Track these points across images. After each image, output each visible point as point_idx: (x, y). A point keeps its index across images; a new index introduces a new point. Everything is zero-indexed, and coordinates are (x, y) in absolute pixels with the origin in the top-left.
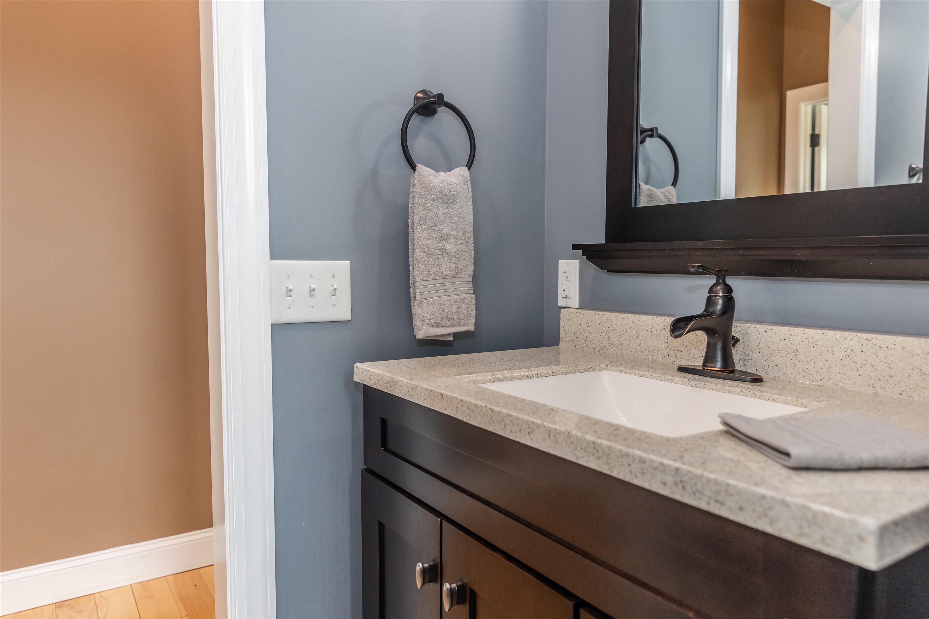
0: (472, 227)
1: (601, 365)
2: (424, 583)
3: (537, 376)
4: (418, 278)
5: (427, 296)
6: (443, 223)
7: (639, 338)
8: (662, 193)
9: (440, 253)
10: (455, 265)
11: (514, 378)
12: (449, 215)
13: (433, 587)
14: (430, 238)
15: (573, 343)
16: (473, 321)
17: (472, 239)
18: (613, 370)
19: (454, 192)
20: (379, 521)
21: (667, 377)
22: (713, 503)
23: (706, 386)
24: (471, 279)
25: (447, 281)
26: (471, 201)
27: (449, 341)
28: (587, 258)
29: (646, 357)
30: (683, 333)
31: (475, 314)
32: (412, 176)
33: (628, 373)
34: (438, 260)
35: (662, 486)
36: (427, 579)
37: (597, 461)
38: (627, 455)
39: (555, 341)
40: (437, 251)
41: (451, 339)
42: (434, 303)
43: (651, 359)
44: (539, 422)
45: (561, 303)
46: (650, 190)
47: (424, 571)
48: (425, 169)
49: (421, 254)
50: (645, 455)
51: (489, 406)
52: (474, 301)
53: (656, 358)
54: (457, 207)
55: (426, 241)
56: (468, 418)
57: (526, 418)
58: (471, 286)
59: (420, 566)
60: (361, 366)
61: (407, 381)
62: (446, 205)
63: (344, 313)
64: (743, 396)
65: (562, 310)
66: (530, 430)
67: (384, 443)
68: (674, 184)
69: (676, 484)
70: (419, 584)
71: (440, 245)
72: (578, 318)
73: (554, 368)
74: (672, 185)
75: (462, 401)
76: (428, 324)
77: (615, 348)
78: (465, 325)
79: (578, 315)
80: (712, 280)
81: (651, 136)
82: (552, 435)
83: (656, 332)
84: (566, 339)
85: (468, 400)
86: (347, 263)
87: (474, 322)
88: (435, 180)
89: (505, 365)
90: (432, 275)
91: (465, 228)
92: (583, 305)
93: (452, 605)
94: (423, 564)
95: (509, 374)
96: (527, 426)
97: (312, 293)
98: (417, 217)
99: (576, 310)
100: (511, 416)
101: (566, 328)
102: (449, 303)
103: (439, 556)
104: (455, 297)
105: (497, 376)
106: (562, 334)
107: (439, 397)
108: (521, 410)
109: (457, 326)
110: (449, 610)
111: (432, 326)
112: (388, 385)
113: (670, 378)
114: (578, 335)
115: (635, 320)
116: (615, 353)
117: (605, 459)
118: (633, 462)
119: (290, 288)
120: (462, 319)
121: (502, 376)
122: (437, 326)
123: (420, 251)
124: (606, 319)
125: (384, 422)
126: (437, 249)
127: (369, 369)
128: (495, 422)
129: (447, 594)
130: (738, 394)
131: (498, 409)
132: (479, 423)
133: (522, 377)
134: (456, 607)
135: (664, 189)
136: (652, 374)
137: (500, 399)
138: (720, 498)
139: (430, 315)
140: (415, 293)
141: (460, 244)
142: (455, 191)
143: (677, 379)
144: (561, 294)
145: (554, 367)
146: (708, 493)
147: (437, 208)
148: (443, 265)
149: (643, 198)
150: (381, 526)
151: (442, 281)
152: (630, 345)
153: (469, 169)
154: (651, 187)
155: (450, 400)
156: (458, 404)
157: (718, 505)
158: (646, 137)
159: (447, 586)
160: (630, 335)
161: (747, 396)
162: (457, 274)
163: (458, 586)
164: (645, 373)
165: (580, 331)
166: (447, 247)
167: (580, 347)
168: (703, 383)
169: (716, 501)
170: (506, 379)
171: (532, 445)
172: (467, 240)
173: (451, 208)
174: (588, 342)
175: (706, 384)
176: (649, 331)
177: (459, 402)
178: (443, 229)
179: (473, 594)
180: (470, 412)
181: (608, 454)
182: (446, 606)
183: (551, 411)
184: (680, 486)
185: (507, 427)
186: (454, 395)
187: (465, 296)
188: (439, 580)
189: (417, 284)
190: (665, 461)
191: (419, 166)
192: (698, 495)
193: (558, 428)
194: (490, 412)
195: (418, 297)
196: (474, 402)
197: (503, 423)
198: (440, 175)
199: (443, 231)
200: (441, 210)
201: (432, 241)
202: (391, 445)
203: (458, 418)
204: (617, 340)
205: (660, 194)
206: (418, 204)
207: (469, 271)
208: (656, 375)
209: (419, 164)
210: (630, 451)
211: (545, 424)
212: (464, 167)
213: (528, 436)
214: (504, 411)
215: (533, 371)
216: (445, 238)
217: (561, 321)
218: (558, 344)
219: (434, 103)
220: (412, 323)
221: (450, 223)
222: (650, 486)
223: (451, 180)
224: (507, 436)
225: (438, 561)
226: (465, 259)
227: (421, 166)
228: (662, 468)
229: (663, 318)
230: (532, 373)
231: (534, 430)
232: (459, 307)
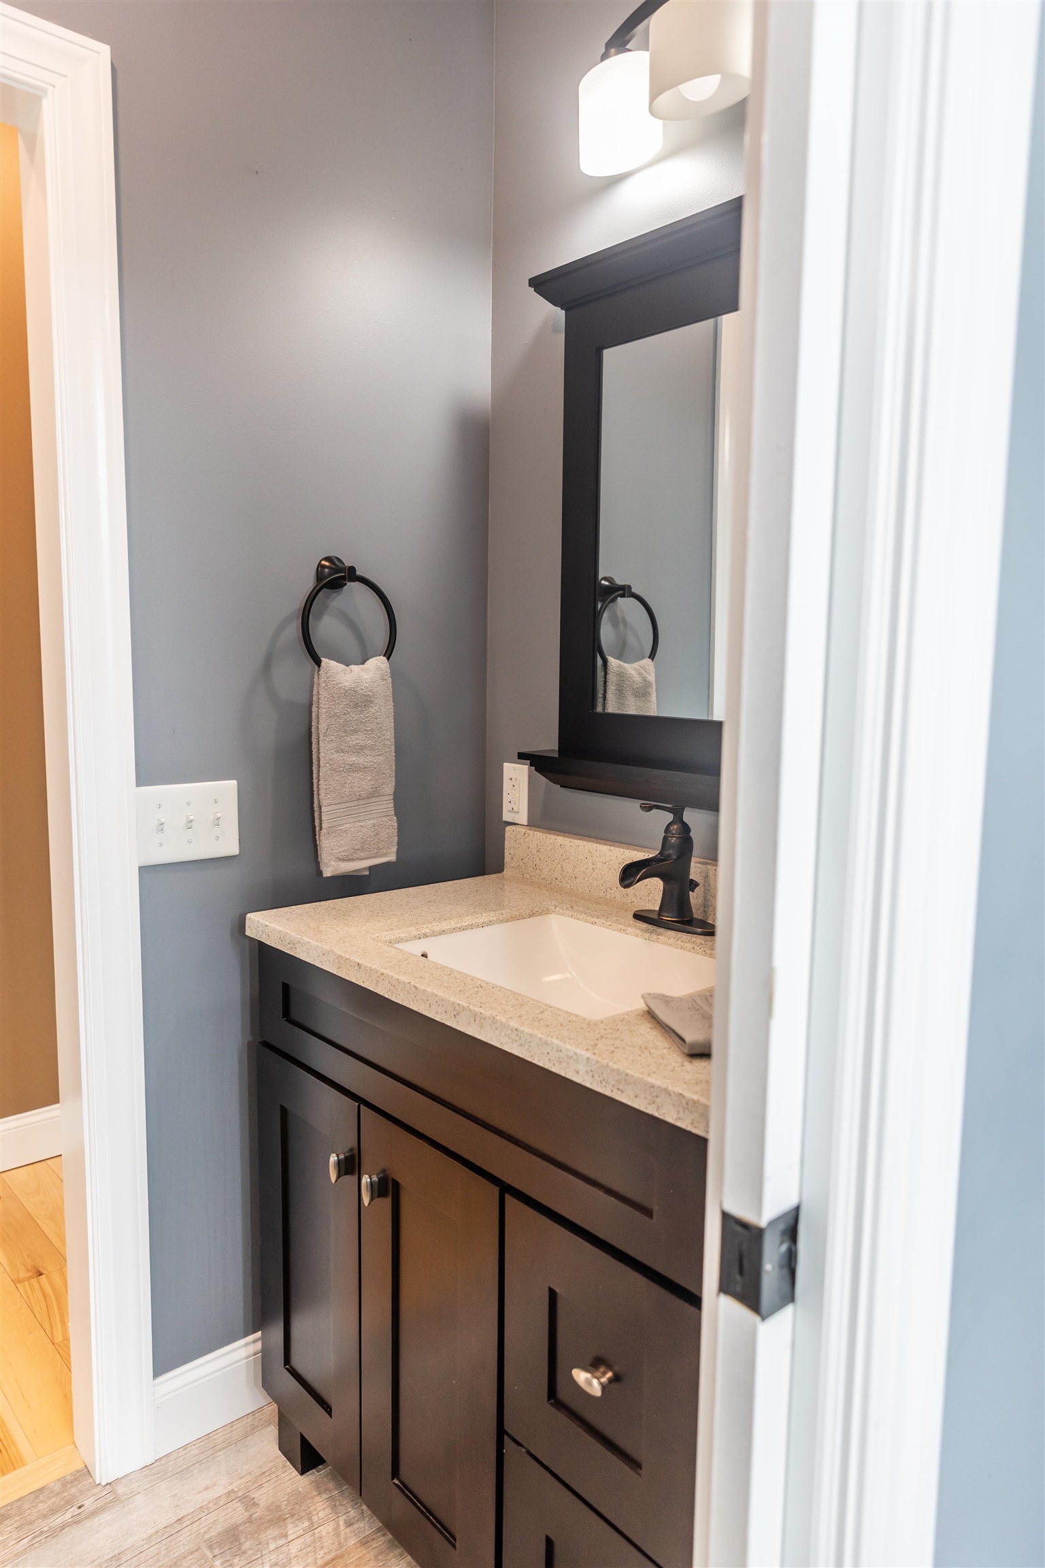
0: (393, 732)
1: (549, 908)
2: (339, 1176)
3: (472, 927)
4: (324, 802)
5: (336, 824)
6: (355, 732)
7: (595, 872)
8: (635, 669)
9: (354, 768)
10: (372, 782)
11: (443, 932)
12: (363, 721)
13: (350, 1179)
14: (339, 751)
15: (521, 870)
16: (394, 849)
17: (393, 747)
18: (562, 914)
19: (369, 693)
20: (281, 1105)
21: (620, 926)
22: (615, 1090)
23: (659, 940)
24: (392, 797)
25: (361, 802)
26: (392, 699)
27: (364, 875)
28: (536, 770)
29: (604, 894)
30: (633, 882)
31: (396, 840)
32: (316, 673)
33: (578, 919)
34: (351, 778)
35: (576, 1074)
36: (343, 1172)
37: (520, 1047)
38: (546, 1044)
39: (499, 868)
40: (348, 767)
41: (367, 873)
42: (345, 831)
43: (608, 897)
44: (465, 1005)
45: (507, 817)
46: (620, 666)
47: (339, 1162)
48: (333, 663)
49: (329, 772)
50: (561, 1044)
51: (412, 983)
52: (396, 824)
53: (613, 896)
54: (374, 711)
55: (335, 756)
56: (389, 993)
57: (452, 999)
58: (392, 805)
59: (333, 1158)
60: (255, 918)
61: (316, 944)
62: (359, 709)
63: (230, 846)
64: (694, 953)
65: (508, 828)
66: (455, 1013)
67: (286, 1013)
68: (652, 656)
69: (587, 1072)
70: (333, 1177)
71: (353, 759)
72: (526, 840)
73: (492, 916)
74: (649, 658)
75: (382, 974)
76: (338, 858)
77: (569, 881)
78: (384, 855)
79: (526, 836)
80: (669, 817)
81: (623, 596)
82: (477, 1019)
83: (614, 866)
84: (513, 865)
85: (390, 974)
86: (234, 783)
87: (396, 850)
88: (346, 678)
89: (434, 913)
90: (342, 797)
91: (384, 735)
92: (532, 824)
93: (372, 1199)
94: (338, 1156)
95: (437, 927)
96: (453, 1008)
97: (190, 824)
98: (323, 726)
99: (523, 830)
100: (436, 996)
101: (512, 851)
102: (364, 830)
103: (356, 1145)
104: (371, 822)
105: (423, 932)
106: (507, 858)
107: (356, 967)
108: (447, 988)
109: (375, 857)
110: (369, 1204)
111: (343, 860)
112: (292, 946)
113: (623, 927)
114: (526, 860)
115: (591, 849)
116: (569, 887)
117: (527, 1046)
118: (552, 1050)
119: (162, 822)
120: (380, 849)
121: (430, 931)
122: (349, 860)
123: (328, 768)
124: (559, 844)
125: (286, 988)
126: (348, 765)
127: (267, 923)
128: (419, 1001)
129: (367, 1187)
130: (690, 951)
131: (423, 987)
132: (402, 1001)
133: (454, 930)
134: (377, 1200)
135: (638, 663)
136: (604, 922)
137: (426, 972)
138: (621, 1087)
139: (340, 846)
140: (321, 820)
141: (378, 756)
142: (371, 691)
143: (629, 930)
144: (506, 807)
145: (492, 914)
146: (612, 1082)
147: (349, 713)
148: (356, 784)
149: (611, 677)
150: (284, 1111)
151: (356, 803)
152: (586, 879)
153: (388, 659)
154: (621, 663)
155: (368, 972)
156: (378, 977)
157: (619, 1092)
158: (616, 597)
159: (365, 1179)
160: (586, 867)
161: (698, 953)
162: (374, 793)
163: (379, 1179)
164: (597, 920)
165: (528, 857)
166: (362, 760)
167: (528, 877)
168: (656, 937)
169: (618, 1089)
170: (434, 934)
171: (458, 1028)
172: (387, 750)
173: (366, 712)
174: (538, 871)
175: (659, 937)
176: (607, 863)
177: (380, 975)
178: (355, 740)
179: (396, 1185)
180: (392, 987)
181: (530, 1042)
182: (366, 1200)
183: (480, 989)
184: (590, 1075)
185: (432, 1008)
186: (374, 967)
187: (384, 819)
188: (357, 1173)
189: (324, 809)
190: (578, 1051)
191: (324, 661)
192: (604, 1083)
193: (483, 1012)
194: (414, 989)
195: (324, 826)
196: (396, 976)
197: (428, 1003)
198: (351, 671)
199: (357, 742)
200: (354, 716)
201: (342, 754)
202: (294, 1015)
203: (378, 992)
204: (572, 871)
205: (633, 672)
206: (324, 710)
207: (389, 788)
208: (608, 923)
209: (326, 658)
210: (549, 1039)
211: (471, 1007)
212: (382, 657)
213: (453, 1018)
214: (428, 989)
215: (468, 921)
216: (359, 750)
217: (506, 842)
218: (502, 871)
219: (343, 578)
220: (317, 856)
221: (365, 730)
222: (566, 1073)
223: (366, 676)
224: (432, 1017)
225: (356, 1151)
226: (384, 774)
227: (327, 660)
228: (575, 1057)
229: (621, 850)
230: (465, 924)
231: (460, 1013)
232: (377, 834)
